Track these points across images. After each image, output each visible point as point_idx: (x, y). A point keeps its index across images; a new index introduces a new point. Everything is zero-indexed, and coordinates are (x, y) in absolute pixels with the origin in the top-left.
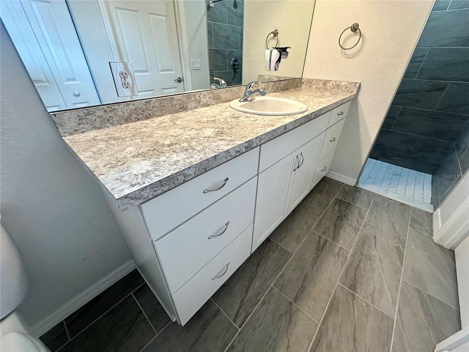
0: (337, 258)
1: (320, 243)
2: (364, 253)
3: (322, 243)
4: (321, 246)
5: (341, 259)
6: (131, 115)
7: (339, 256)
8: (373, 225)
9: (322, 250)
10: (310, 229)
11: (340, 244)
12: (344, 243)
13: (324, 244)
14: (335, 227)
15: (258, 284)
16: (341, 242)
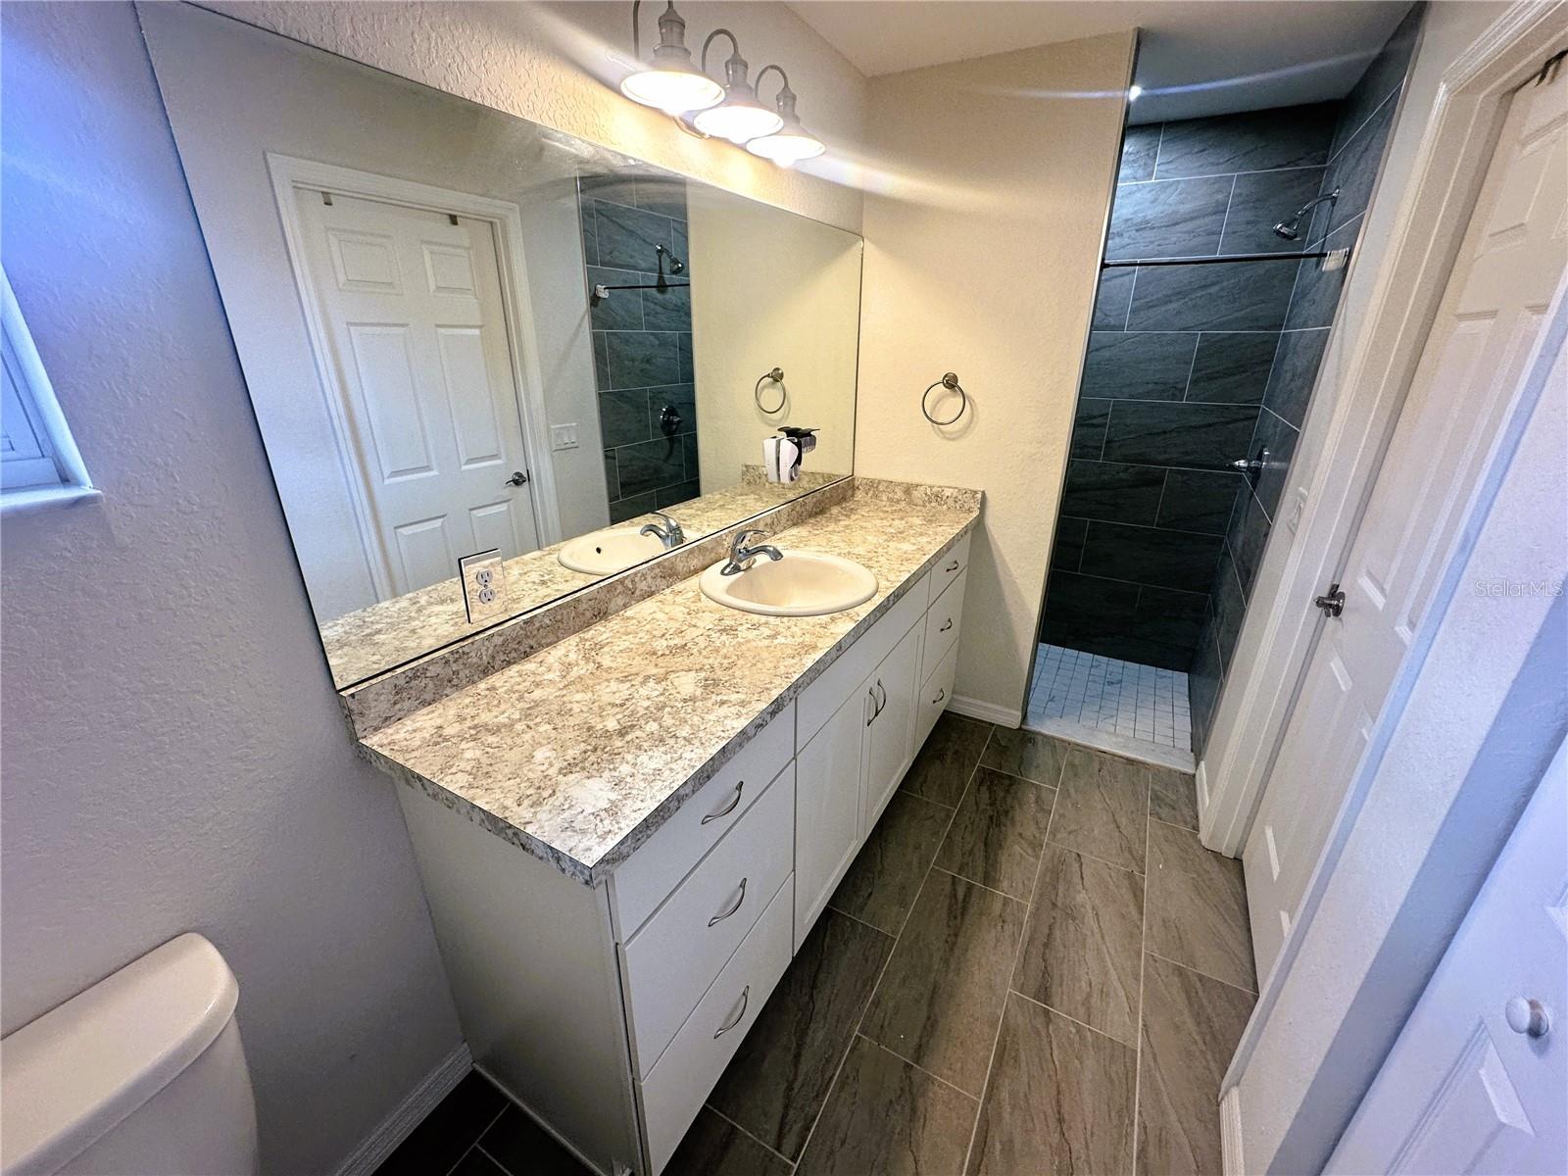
0: (999, 928)
1: (955, 896)
2: (1059, 904)
3: (960, 896)
4: (960, 905)
5: (1009, 928)
6: (493, 657)
7: (1004, 922)
8: (1073, 827)
9: (963, 914)
10: (928, 863)
11: (1002, 891)
12: (1012, 886)
13: (965, 896)
14: (986, 845)
15: (820, 1035)
16: (1005, 884)
